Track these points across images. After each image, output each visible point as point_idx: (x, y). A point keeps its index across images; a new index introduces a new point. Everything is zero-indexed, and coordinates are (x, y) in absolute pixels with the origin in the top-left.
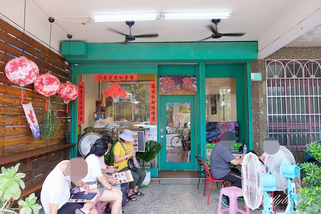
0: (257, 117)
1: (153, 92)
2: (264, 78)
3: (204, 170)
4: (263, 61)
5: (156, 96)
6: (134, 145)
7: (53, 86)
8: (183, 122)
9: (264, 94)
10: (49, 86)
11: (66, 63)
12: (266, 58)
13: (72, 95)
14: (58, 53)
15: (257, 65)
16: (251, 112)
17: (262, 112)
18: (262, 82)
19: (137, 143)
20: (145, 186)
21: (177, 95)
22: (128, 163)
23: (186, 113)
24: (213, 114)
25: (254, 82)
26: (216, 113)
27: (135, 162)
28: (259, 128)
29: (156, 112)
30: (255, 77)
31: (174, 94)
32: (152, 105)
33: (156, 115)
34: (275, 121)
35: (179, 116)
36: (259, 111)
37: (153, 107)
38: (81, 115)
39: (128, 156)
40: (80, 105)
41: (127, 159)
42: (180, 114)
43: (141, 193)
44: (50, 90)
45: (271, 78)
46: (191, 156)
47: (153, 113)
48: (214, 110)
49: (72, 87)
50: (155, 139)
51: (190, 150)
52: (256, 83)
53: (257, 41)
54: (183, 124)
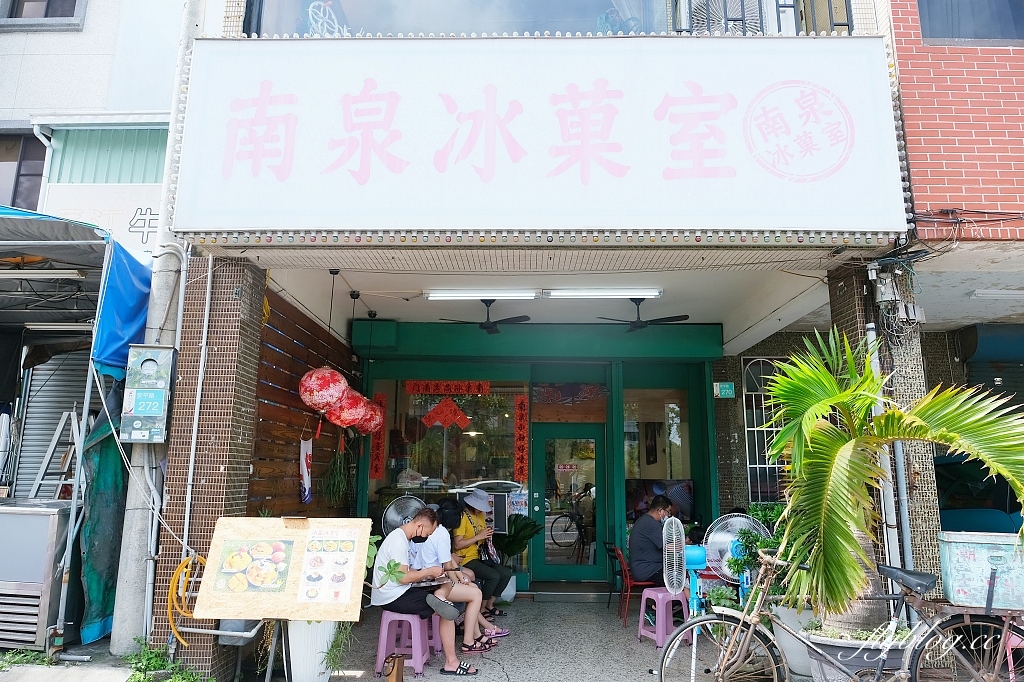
0: (727, 470)
1: (521, 417)
2: (739, 393)
3: (621, 571)
4: (736, 359)
5: (527, 427)
6: (486, 520)
7: (358, 410)
8: (578, 480)
9: (741, 424)
10: (353, 411)
11: (355, 359)
12: (743, 354)
13: (373, 423)
14: (344, 342)
15: (725, 368)
16: (714, 461)
17: (737, 461)
18: (735, 401)
19: (493, 517)
20: (505, 604)
21: (567, 424)
22: (479, 552)
23: (588, 461)
24: (649, 462)
25: (719, 400)
26: (655, 461)
27: (492, 550)
28: (732, 493)
29: (526, 457)
30: (721, 390)
31: (562, 421)
32: (519, 443)
33: (526, 462)
34: (763, 480)
35: (571, 466)
36: (730, 459)
37: (521, 449)
38: (376, 462)
39: (479, 538)
40: (376, 441)
41: (477, 543)
42: (573, 461)
43: (501, 612)
44: (352, 418)
45: (753, 394)
46: (597, 553)
47: (521, 459)
48: (651, 455)
49: (373, 410)
50: (525, 512)
51: (594, 540)
52: (723, 403)
53: (721, 324)
54: (581, 485)
